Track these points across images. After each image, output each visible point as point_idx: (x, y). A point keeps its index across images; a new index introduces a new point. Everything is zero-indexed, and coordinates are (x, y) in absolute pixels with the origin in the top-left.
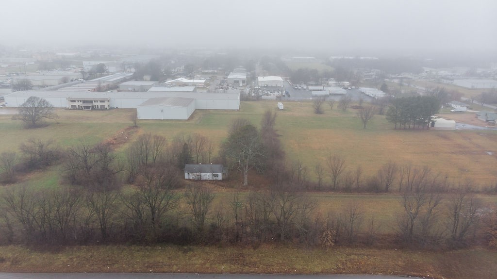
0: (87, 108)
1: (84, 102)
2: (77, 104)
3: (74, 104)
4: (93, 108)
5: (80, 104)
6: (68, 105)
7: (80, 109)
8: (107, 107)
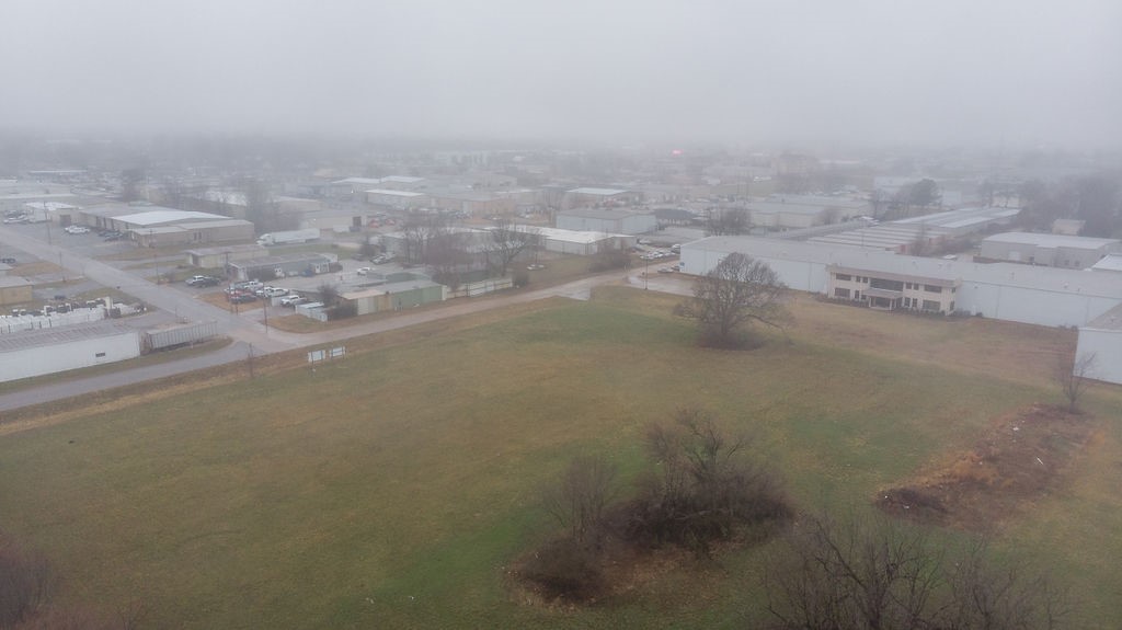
0: (882, 302)
1: (877, 283)
2: (853, 286)
3: (843, 284)
4: (901, 308)
5: (863, 287)
6: (827, 286)
7: (860, 302)
8: (944, 307)
